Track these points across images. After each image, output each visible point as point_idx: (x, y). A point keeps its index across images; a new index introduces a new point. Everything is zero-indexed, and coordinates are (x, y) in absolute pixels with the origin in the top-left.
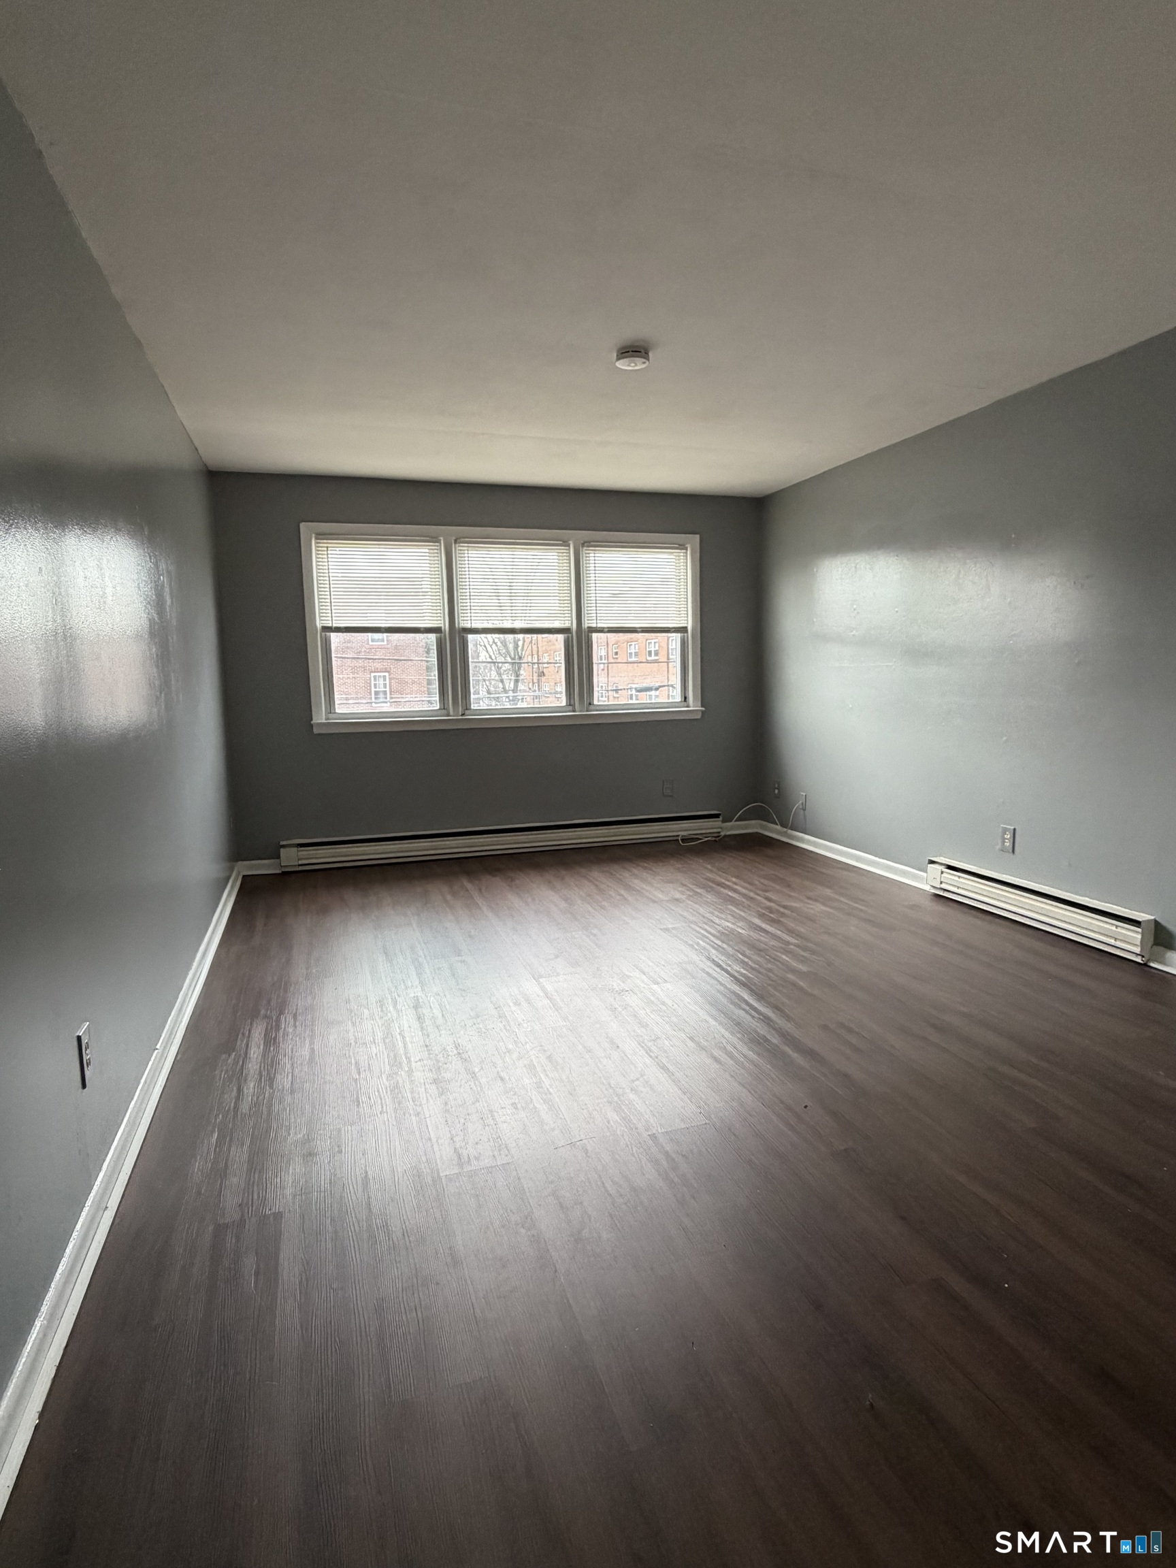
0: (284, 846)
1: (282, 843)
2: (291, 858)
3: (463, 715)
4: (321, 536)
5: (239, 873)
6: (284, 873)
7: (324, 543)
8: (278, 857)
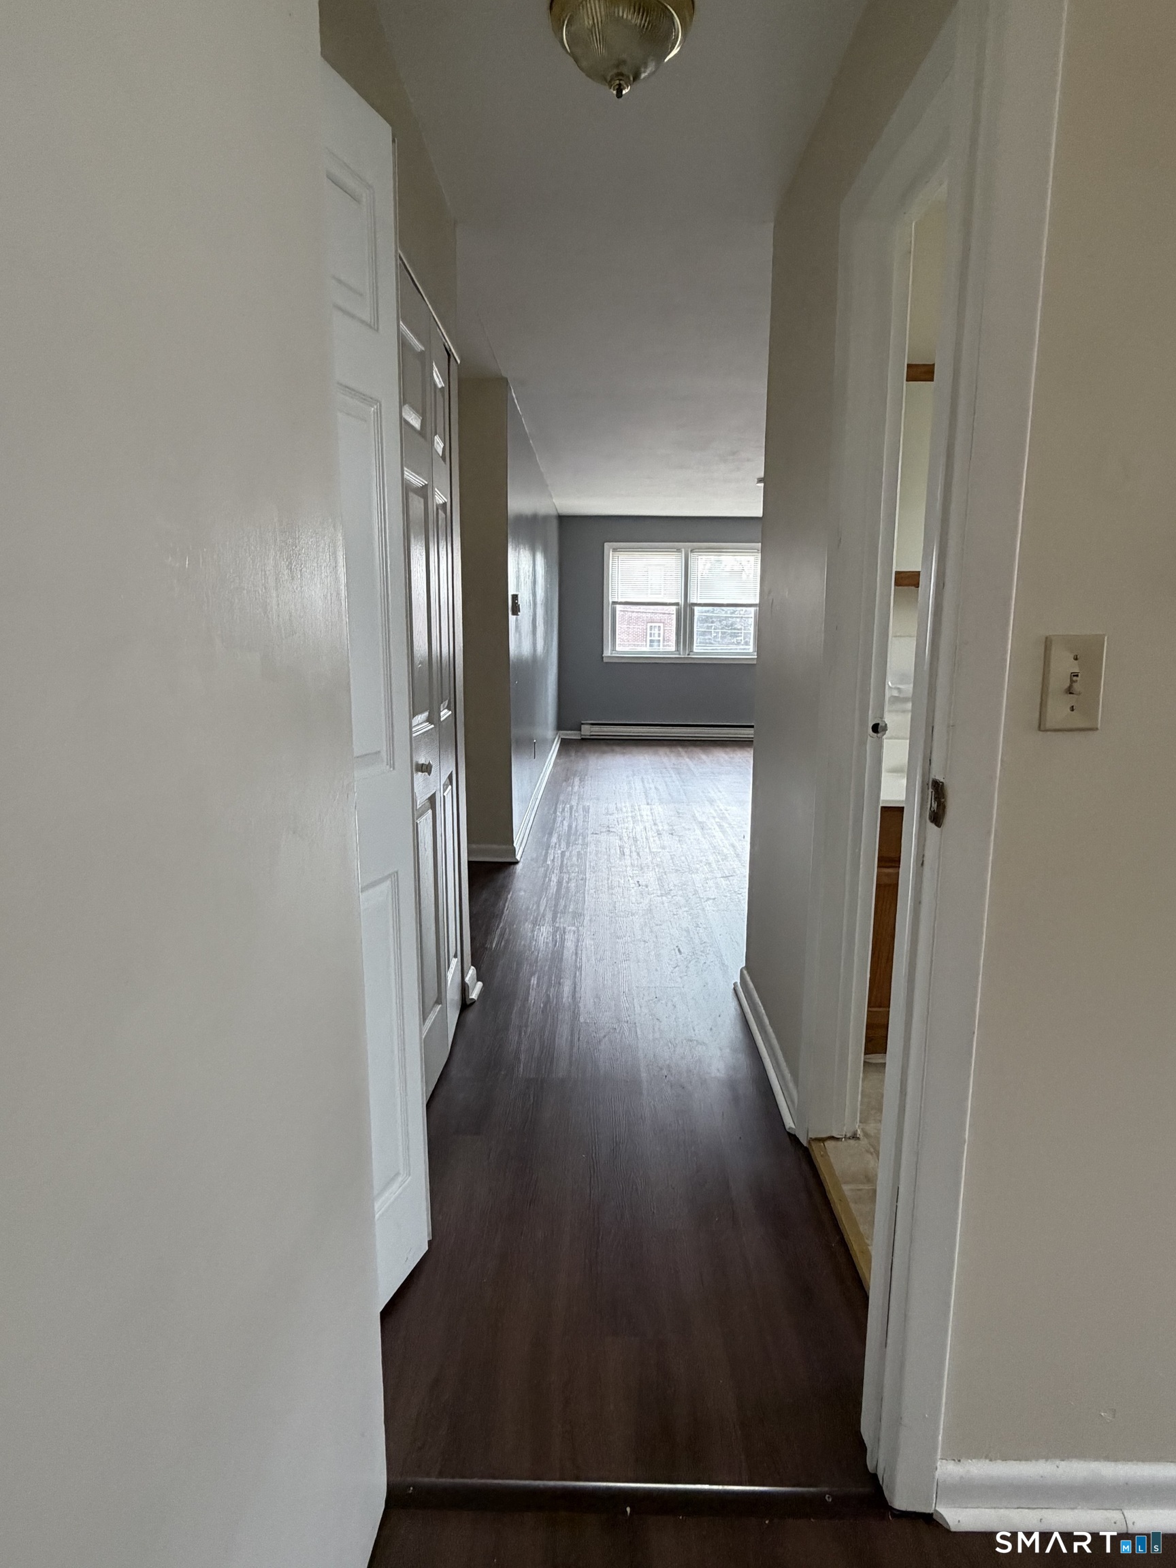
0: (583, 724)
1: (583, 722)
2: (587, 730)
3: (688, 655)
4: (615, 550)
5: (559, 737)
6: (582, 739)
7: (617, 554)
8: (580, 730)
